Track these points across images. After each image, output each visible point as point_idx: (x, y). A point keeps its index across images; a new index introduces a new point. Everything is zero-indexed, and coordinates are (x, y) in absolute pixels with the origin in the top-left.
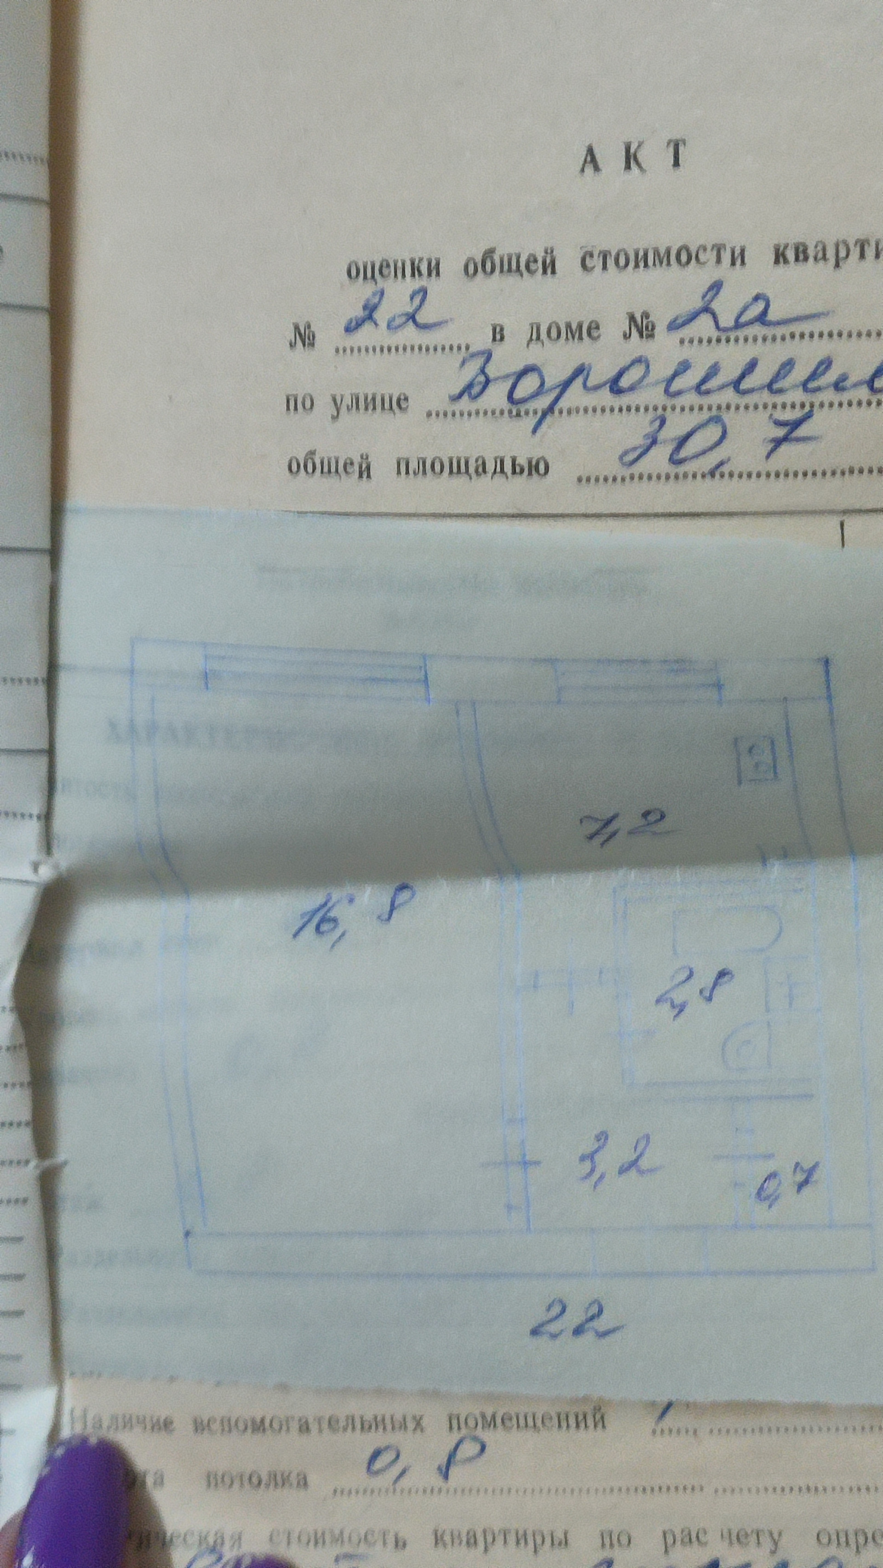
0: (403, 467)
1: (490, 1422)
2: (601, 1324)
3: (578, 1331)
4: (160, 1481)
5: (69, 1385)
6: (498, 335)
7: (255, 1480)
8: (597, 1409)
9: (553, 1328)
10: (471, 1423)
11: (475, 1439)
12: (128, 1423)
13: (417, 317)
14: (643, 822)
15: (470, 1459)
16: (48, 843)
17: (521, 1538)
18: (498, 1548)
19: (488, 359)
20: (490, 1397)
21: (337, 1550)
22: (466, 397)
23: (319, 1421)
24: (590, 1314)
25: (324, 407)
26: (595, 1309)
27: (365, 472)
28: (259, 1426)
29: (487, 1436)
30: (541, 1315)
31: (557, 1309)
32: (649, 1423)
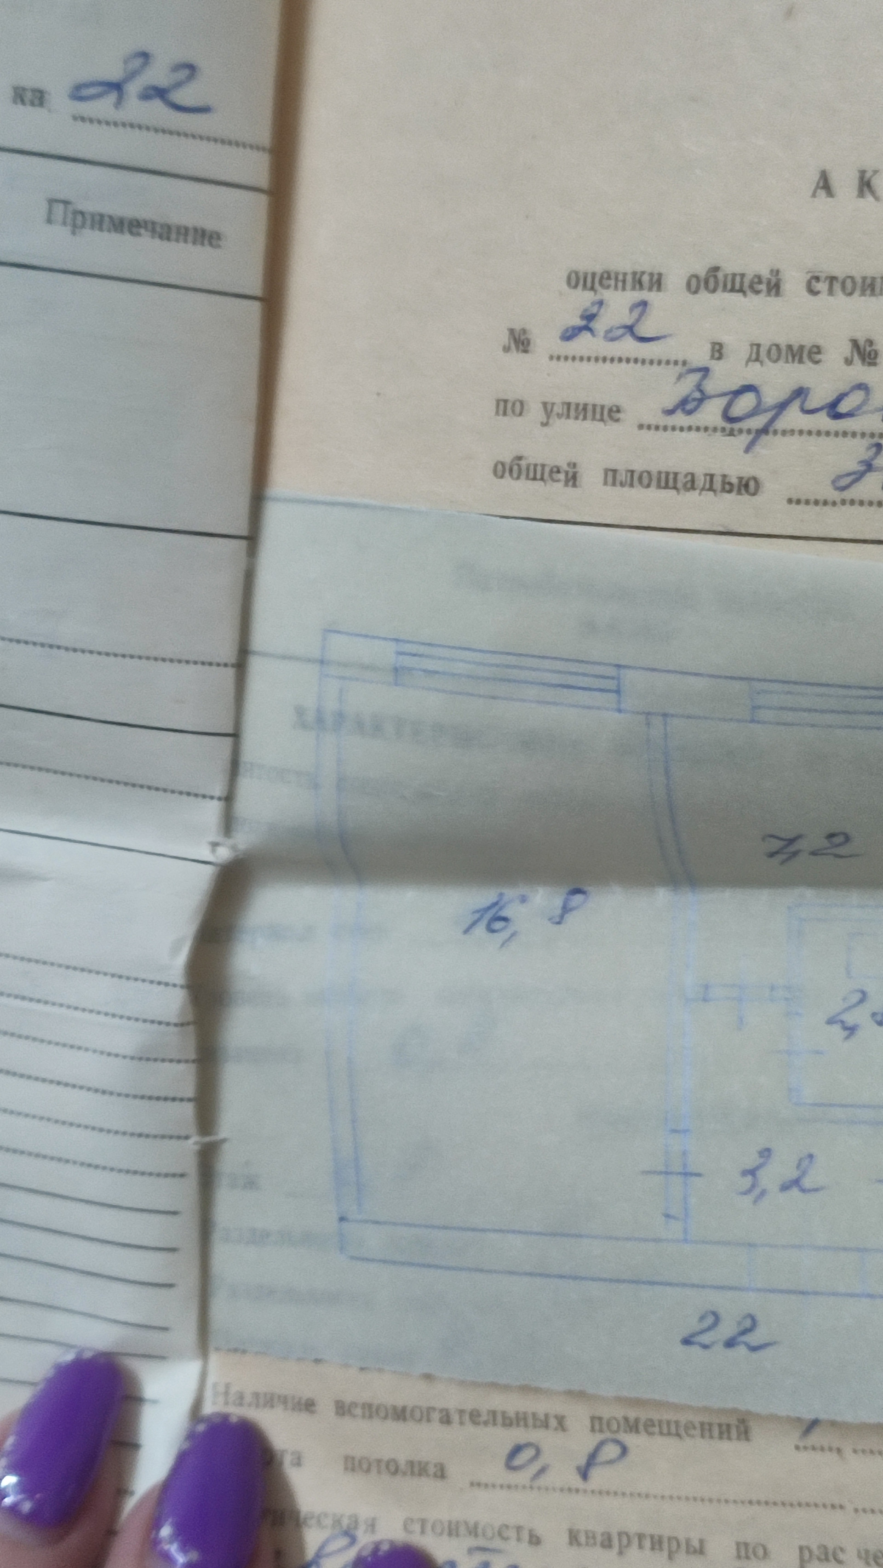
0: (612, 476)
1: (633, 1427)
2: (753, 1339)
3: (730, 1344)
4: (298, 1462)
5: (214, 1359)
6: (718, 351)
7: (393, 1469)
8: (742, 1421)
9: (705, 1338)
10: (615, 1427)
11: (617, 1442)
12: (270, 1401)
13: (636, 329)
14: (825, 843)
15: (610, 1462)
16: (228, 823)
17: (657, 1543)
18: (633, 1552)
19: (705, 377)
20: (638, 1402)
21: (472, 1542)
22: (679, 412)
23: (461, 1412)
24: (742, 1328)
25: (535, 412)
26: (748, 1323)
27: (572, 479)
28: (400, 1414)
29: (630, 1439)
30: (694, 1325)
31: (710, 1320)
32: (794, 1437)
